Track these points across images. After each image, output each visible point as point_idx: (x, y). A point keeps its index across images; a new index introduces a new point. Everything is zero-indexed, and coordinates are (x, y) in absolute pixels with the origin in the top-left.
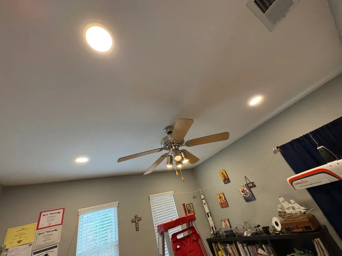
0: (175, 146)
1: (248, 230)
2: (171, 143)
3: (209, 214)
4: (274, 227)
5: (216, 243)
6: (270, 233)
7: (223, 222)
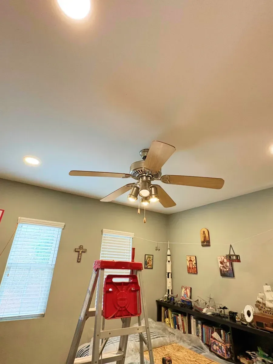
0: (147, 177)
1: (211, 308)
2: (142, 172)
3: (170, 274)
4: (244, 315)
5: (166, 308)
6: (236, 320)
7: (184, 289)
